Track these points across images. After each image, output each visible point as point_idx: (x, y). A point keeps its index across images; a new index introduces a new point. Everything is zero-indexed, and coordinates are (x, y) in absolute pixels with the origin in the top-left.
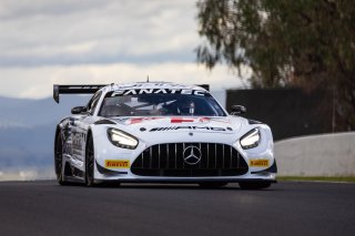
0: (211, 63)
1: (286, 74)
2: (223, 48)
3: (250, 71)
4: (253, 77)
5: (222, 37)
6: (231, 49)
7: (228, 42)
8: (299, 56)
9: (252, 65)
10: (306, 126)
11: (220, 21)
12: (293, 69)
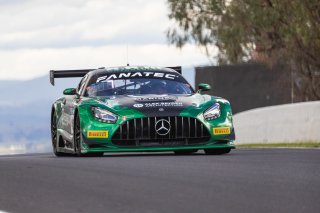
0: (180, 43)
1: (249, 51)
2: (191, 29)
3: (217, 49)
4: (219, 55)
5: (189, 20)
6: (198, 30)
7: (196, 24)
8: (260, 35)
9: (217, 45)
10: (268, 97)
11: (188, 5)
12: (254, 46)
